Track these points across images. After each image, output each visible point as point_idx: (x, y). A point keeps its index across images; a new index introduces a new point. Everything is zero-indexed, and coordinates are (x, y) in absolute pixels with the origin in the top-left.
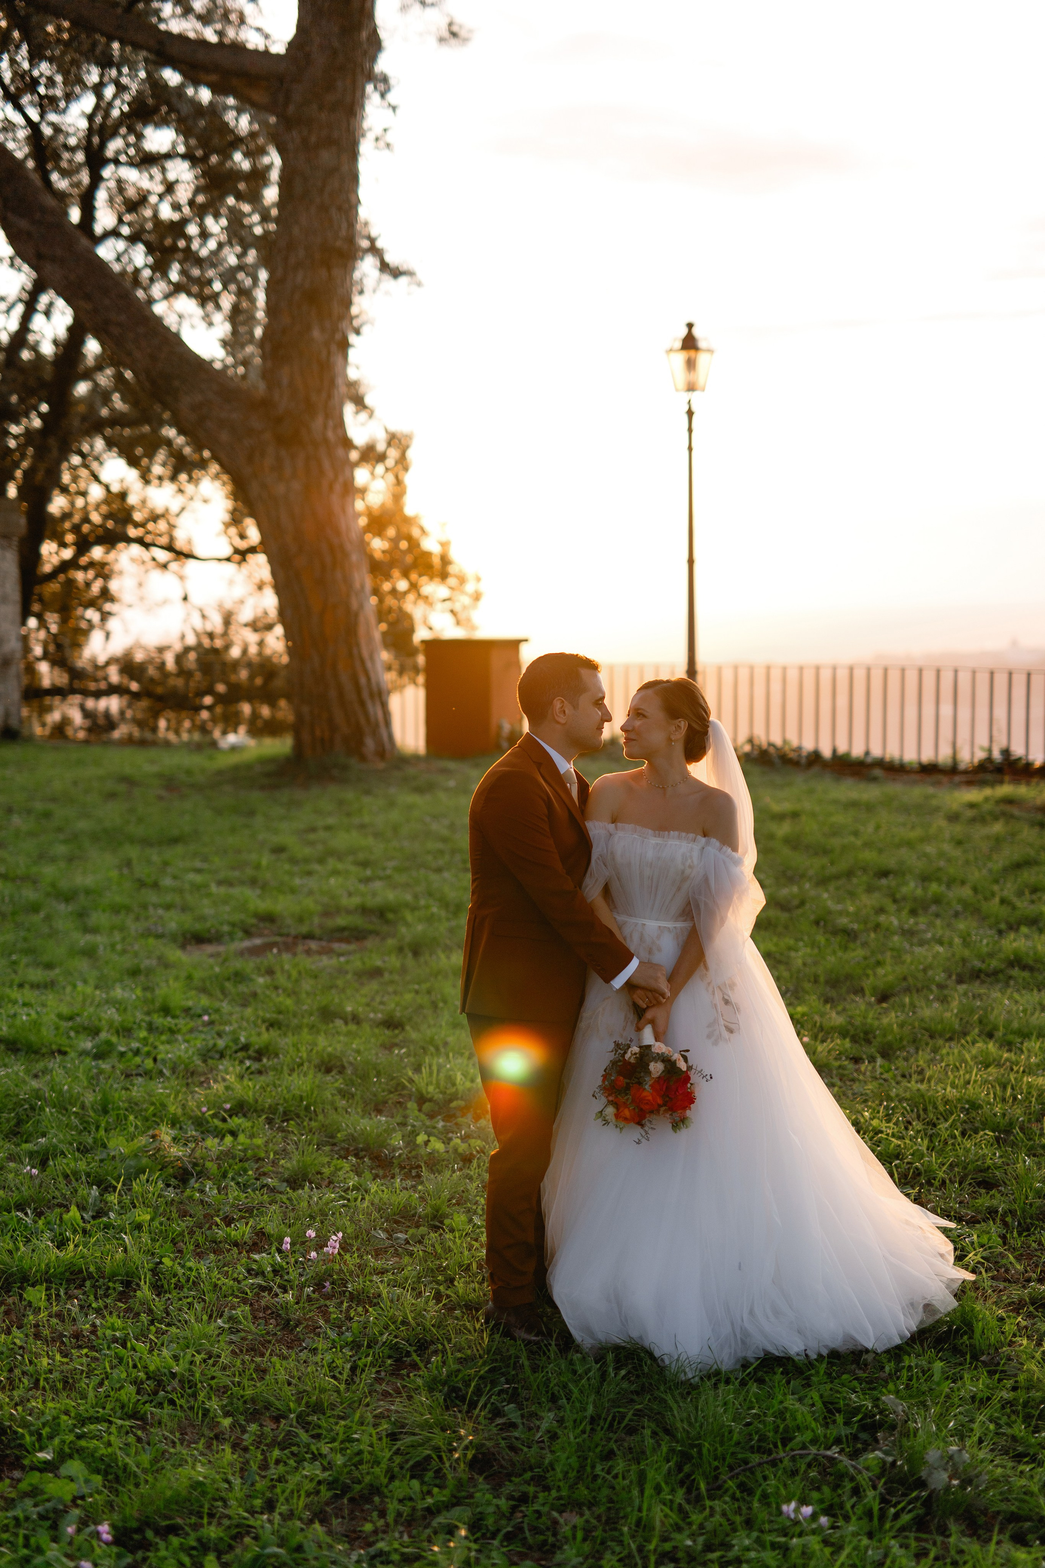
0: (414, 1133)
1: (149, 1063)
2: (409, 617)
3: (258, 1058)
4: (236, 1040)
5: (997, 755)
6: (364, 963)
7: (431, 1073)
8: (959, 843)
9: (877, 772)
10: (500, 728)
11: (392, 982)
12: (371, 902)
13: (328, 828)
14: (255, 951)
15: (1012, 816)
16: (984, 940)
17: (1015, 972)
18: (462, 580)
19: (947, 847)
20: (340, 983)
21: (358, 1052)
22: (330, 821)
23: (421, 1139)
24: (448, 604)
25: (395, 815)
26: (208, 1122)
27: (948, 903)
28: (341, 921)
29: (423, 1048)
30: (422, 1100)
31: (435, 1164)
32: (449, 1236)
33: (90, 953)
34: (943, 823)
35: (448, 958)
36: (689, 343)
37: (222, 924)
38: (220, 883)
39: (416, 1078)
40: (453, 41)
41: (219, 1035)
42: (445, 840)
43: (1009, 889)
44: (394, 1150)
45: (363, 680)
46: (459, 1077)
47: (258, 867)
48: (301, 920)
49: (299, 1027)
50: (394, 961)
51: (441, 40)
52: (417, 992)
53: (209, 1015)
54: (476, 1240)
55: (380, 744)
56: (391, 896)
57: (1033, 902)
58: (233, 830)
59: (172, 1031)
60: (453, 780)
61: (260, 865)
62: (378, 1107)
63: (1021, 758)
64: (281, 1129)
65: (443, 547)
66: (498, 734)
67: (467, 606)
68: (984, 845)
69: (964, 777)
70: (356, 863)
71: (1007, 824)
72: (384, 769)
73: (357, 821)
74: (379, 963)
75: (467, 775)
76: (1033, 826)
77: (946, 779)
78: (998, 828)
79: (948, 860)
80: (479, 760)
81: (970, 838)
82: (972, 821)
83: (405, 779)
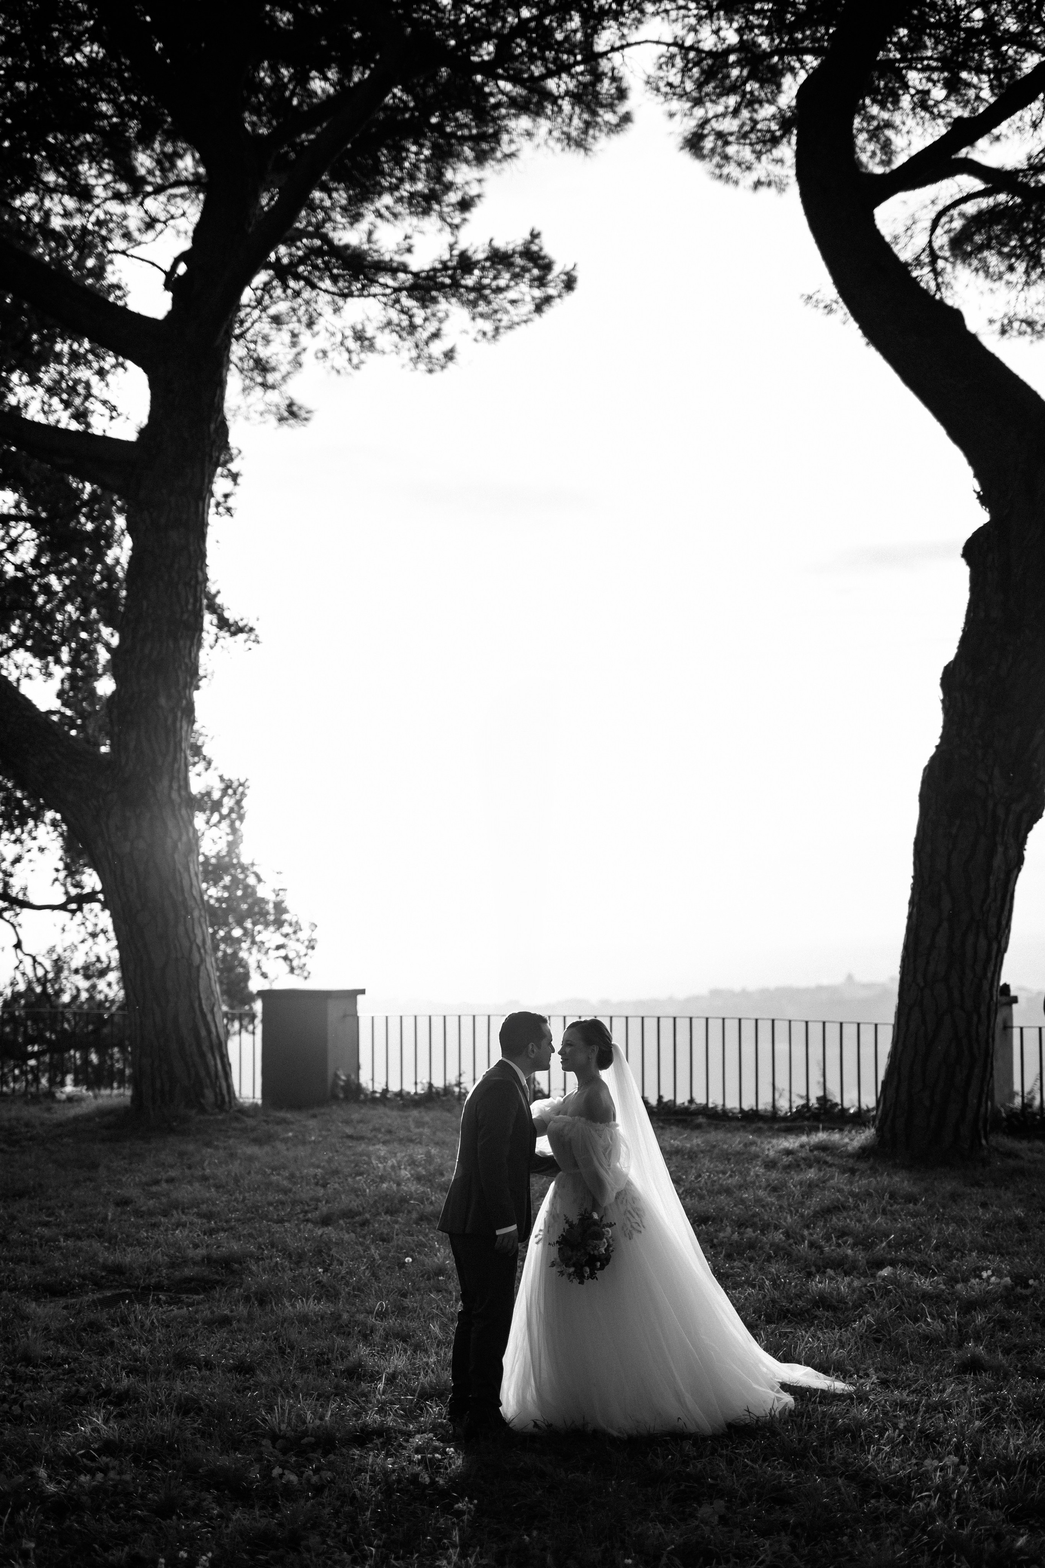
0: (270, 1468)
1: (16, 1409)
2: (244, 964)
3: (118, 1403)
4: (97, 1386)
5: (813, 1102)
6: (212, 1312)
7: (283, 1414)
8: (775, 1189)
9: (701, 1120)
10: (337, 1076)
11: (240, 1330)
12: (215, 1253)
13: (170, 1181)
14: (107, 1303)
15: (826, 1162)
16: (793, 1281)
17: (819, 1312)
18: (297, 928)
19: (761, 1193)
20: (191, 1331)
21: (212, 1395)
22: (172, 1173)
23: (277, 1471)
24: (282, 952)
25: (235, 1167)
26: (78, 1461)
27: (761, 1248)
28: (188, 1272)
29: (274, 1390)
30: (275, 1437)
31: (289, 1493)
32: (306, 1555)
34: (760, 1170)
35: (293, 1305)
37: (73, 1277)
38: (67, 1236)
39: (268, 1417)
40: (292, 421)
41: (80, 1381)
42: (286, 1191)
43: (818, 1233)
44: (252, 1483)
45: (203, 1033)
46: (309, 1415)
47: (104, 1220)
48: (149, 1271)
49: (157, 1373)
50: (242, 1310)
51: (281, 419)
52: (264, 1339)
53: (69, 1364)
54: (330, 1559)
55: (219, 1094)
56: (236, 1247)
57: (839, 1246)
58: (77, 1183)
59: (35, 1380)
60: (291, 1130)
61: (106, 1218)
62: (235, 1445)
63: (836, 1104)
64: (147, 1467)
65: (278, 895)
66: (335, 1084)
67: (302, 954)
68: (797, 1191)
69: (783, 1125)
70: (199, 1215)
71: (820, 1170)
72: (223, 1122)
73: (199, 1173)
74: (227, 1312)
75: (305, 1126)
76: (844, 1172)
77: (765, 1127)
78: (811, 1174)
79: (763, 1206)
80: (315, 1111)
81: (784, 1184)
82: (788, 1168)
83: (244, 1130)
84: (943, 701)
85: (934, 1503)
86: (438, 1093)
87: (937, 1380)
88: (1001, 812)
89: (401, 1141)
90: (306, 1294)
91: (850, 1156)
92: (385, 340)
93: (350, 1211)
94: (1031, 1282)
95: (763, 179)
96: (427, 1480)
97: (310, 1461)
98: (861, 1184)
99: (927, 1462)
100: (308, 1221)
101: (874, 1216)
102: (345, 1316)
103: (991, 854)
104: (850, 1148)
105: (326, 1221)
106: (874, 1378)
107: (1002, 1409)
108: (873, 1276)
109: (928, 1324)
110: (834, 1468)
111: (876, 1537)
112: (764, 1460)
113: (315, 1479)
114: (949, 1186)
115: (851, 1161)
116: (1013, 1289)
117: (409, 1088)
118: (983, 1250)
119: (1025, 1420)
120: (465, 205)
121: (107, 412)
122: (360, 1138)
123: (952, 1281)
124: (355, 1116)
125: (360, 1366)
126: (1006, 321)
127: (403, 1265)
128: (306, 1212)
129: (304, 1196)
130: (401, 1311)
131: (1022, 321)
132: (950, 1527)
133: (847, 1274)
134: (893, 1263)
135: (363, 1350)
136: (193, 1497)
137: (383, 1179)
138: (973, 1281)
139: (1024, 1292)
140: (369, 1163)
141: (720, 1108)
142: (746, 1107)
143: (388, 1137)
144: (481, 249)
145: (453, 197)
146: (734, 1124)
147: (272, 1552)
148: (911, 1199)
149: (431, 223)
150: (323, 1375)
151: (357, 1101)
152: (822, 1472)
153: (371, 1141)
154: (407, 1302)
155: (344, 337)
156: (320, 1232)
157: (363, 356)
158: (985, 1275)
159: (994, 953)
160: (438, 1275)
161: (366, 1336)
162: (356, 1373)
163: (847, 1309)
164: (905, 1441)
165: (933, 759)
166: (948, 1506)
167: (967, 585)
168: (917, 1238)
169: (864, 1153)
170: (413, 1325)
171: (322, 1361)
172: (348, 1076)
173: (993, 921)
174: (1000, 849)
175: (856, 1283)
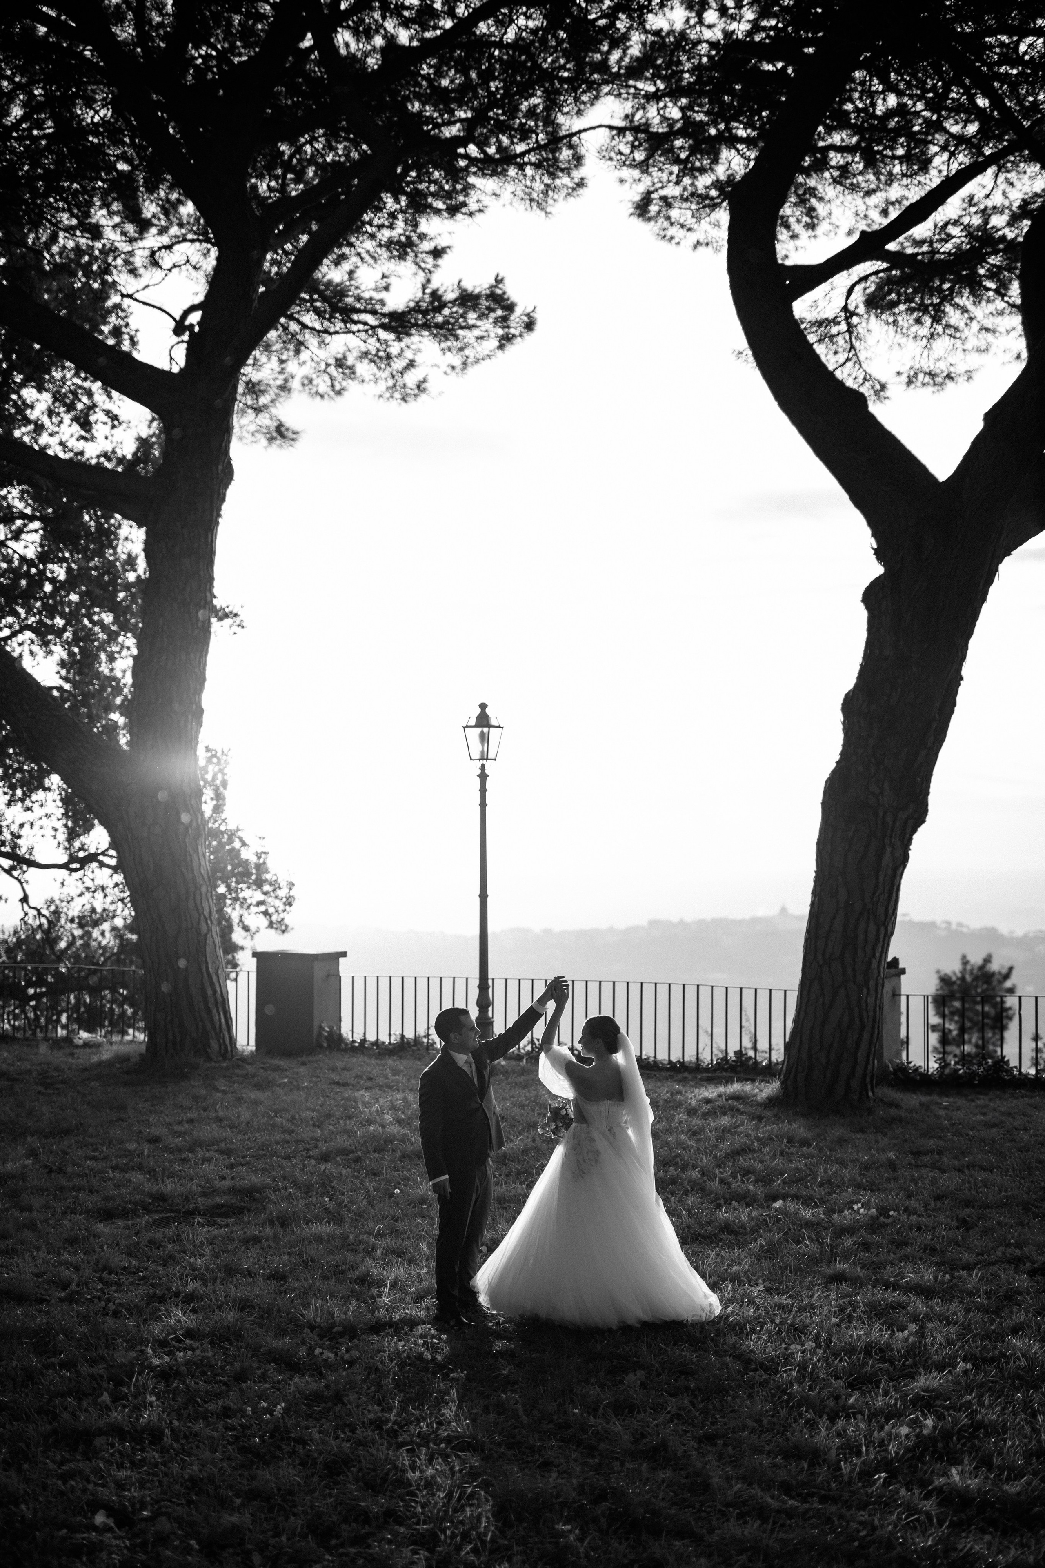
0: (312, 1348)
1: (111, 1306)
3: (190, 1301)
4: (169, 1289)
5: (731, 1055)
6: (245, 1233)
7: (316, 1311)
8: (695, 1133)
10: (321, 1028)
11: (270, 1247)
12: (239, 1184)
13: (191, 1121)
14: (159, 1224)
15: (738, 1110)
17: (724, 1236)
18: (276, 886)
19: (683, 1137)
20: (231, 1247)
21: (259, 1296)
22: (190, 1115)
23: (318, 1351)
25: (244, 1110)
26: (171, 1343)
27: (681, 1184)
28: (219, 1200)
30: (312, 1328)
31: (330, 1365)
33: (31, 1226)
34: (682, 1117)
35: (309, 1228)
36: (483, 720)
37: (126, 1203)
38: (114, 1169)
39: (305, 1313)
40: (281, 442)
41: (154, 1285)
42: (291, 1132)
43: (727, 1172)
44: (301, 1359)
46: (336, 1311)
47: (142, 1155)
48: (187, 1199)
49: (214, 1279)
50: (268, 1231)
51: (271, 439)
52: (290, 1254)
53: (142, 1272)
55: (222, 1045)
56: (255, 1179)
57: (743, 1182)
58: (112, 1123)
59: (119, 1284)
60: (286, 1077)
61: (142, 1153)
62: (281, 1333)
63: (751, 1058)
64: (222, 1347)
65: (259, 858)
66: (320, 1035)
67: (280, 909)
68: (713, 1135)
69: (705, 1075)
70: (222, 1152)
71: (733, 1117)
72: (227, 1068)
73: (212, 1114)
74: (257, 1233)
75: (297, 1073)
76: (753, 1119)
77: (690, 1077)
78: (725, 1121)
79: (684, 1149)
80: (304, 1059)
81: (702, 1130)
82: (705, 1115)
83: (246, 1076)
84: (843, 723)
85: (794, 1374)
86: (408, 1043)
87: (808, 1289)
88: (889, 819)
89: (381, 1087)
90: (318, 1219)
91: (759, 1104)
92: (364, 369)
93: (345, 1149)
94: (891, 1213)
95: (701, 240)
96: (430, 1357)
97: (341, 1344)
98: (766, 1129)
99: (792, 1347)
100: (310, 1157)
101: (774, 1157)
102: (352, 1237)
103: (880, 854)
104: (759, 1098)
105: (325, 1158)
106: (761, 1287)
107: (854, 1311)
108: (769, 1207)
109: (807, 1246)
110: (726, 1351)
111: (750, 1396)
112: (675, 1345)
113: (347, 1357)
114: (837, 1132)
115: (760, 1109)
116: (878, 1218)
117: (384, 1038)
118: (859, 1186)
119: (870, 1318)
120: (437, 253)
121: (109, 421)
122: (345, 1085)
123: (830, 1212)
124: (340, 1064)
125: (368, 1275)
126: (912, 373)
127: (391, 1195)
128: (308, 1150)
129: (304, 1136)
130: (394, 1232)
131: (926, 374)
132: (803, 1390)
133: (748, 1205)
134: (784, 1198)
135: (370, 1263)
136: (259, 1368)
137: (370, 1122)
138: (846, 1212)
139: (886, 1221)
140: (356, 1108)
141: (652, 1059)
142: (674, 1059)
143: (369, 1084)
144: (450, 289)
145: (426, 246)
146: (663, 1074)
147: (323, 1405)
148: (806, 1143)
149: (407, 267)
150: (341, 1282)
151: (339, 1049)
152: (716, 1353)
153: (355, 1087)
154: (399, 1225)
155: (328, 365)
156: (323, 1168)
157: (344, 384)
158: (856, 1207)
159: (882, 936)
160: (421, 1204)
161: (370, 1251)
162: (365, 1280)
163: (746, 1234)
164: (779, 1332)
165: (833, 772)
166: (804, 1377)
167: (865, 626)
168: (807, 1176)
169: (771, 1102)
170: (406, 1243)
171: (338, 1272)
172: (331, 1028)
173: (881, 910)
174: (888, 849)
175: (754, 1214)
